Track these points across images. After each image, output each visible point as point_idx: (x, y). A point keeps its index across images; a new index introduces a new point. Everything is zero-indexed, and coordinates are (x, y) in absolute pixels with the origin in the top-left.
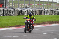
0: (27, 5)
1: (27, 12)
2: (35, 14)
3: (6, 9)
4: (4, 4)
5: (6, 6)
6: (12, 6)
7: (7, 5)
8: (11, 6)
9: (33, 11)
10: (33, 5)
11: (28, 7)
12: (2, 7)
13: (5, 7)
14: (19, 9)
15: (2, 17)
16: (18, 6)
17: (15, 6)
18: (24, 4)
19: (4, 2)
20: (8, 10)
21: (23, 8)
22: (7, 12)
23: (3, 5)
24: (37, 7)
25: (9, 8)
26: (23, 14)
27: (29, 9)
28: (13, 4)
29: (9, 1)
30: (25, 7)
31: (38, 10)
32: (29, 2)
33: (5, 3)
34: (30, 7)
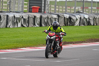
0: (79, 8)
1: (79, 20)
2: (92, 24)
3: (44, 16)
4: (41, 6)
5: (44, 10)
6: (55, 9)
7: (47, 8)
8: (53, 11)
9: (89, 19)
10: (90, 8)
11: (82, 12)
12: (39, 12)
13: (44, 12)
14: (66, 15)
15: (38, 28)
16: (64, 10)
17: (60, 10)
18: (75, 8)
19: (41, 4)
20: (48, 18)
21: (74, 13)
22: (46, 20)
23: (39, 9)
24: (96, 12)
25: (51, 13)
26: (73, 24)
27: (82, 16)
28: (57, 7)
29: (50, 1)
30: (76, 12)
31: (98, 17)
32: (82, 3)
33: (43, 5)
34: (84, 13)
